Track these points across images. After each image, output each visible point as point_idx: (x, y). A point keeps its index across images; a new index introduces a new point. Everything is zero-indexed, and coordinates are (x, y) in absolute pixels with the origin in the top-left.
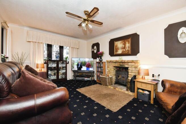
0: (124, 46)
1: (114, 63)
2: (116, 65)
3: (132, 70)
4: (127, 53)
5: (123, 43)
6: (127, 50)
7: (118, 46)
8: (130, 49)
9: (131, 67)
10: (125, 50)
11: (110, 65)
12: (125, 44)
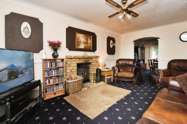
0: (86, 41)
1: (78, 59)
2: (81, 61)
3: (95, 65)
4: (89, 49)
5: (86, 37)
6: (89, 46)
7: (80, 39)
8: (91, 46)
9: (94, 62)
10: (87, 46)
11: (73, 62)
12: (87, 39)
